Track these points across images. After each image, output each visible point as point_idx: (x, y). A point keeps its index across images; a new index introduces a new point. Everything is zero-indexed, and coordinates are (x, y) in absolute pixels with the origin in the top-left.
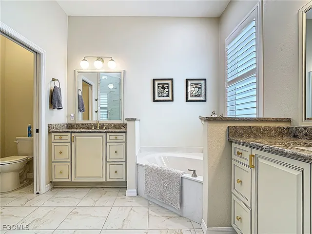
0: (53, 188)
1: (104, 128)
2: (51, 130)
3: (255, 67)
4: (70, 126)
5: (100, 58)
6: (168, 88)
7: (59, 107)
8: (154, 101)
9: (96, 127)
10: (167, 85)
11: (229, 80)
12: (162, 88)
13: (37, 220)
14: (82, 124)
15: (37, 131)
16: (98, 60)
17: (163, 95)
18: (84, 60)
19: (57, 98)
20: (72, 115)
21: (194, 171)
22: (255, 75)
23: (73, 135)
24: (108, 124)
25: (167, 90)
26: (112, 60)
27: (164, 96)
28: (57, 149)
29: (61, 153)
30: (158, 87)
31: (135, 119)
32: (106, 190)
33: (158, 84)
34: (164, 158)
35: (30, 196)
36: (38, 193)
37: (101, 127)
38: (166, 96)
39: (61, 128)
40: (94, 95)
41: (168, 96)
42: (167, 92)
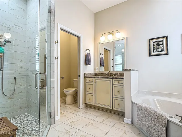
0: (86, 107)
1: (113, 76)
2: (86, 76)
4: (96, 74)
5: (111, 33)
6: (163, 44)
7: (89, 64)
8: (150, 55)
9: (109, 75)
10: (162, 42)
12: (157, 45)
13: (74, 121)
14: (102, 73)
15: (79, 76)
16: (110, 34)
18: (102, 36)
19: (88, 59)
20: (97, 68)
23: (95, 79)
24: (116, 73)
26: (118, 32)
27: (159, 51)
28: (88, 86)
29: (89, 88)
30: (154, 44)
31: (131, 70)
32: (112, 114)
33: (154, 42)
34: (158, 100)
35: (76, 108)
36: (79, 108)
37: (112, 75)
39: (91, 75)
40: (111, 56)
41: (162, 51)
42: (161, 47)
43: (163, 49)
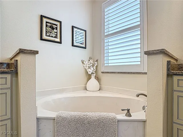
3: (139, 23)
6: (56, 29)
8: (42, 39)
10: (56, 26)
11: (106, 34)
12: (50, 27)
17: (51, 35)
21: (128, 110)
22: (139, 29)
25: (55, 30)
27: (52, 37)
30: (46, 25)
33: (47, 22)
38: (55, 37)
41: (56, 37)
42: (55, 32)
43: (57, 35)
